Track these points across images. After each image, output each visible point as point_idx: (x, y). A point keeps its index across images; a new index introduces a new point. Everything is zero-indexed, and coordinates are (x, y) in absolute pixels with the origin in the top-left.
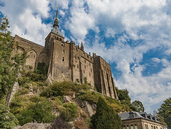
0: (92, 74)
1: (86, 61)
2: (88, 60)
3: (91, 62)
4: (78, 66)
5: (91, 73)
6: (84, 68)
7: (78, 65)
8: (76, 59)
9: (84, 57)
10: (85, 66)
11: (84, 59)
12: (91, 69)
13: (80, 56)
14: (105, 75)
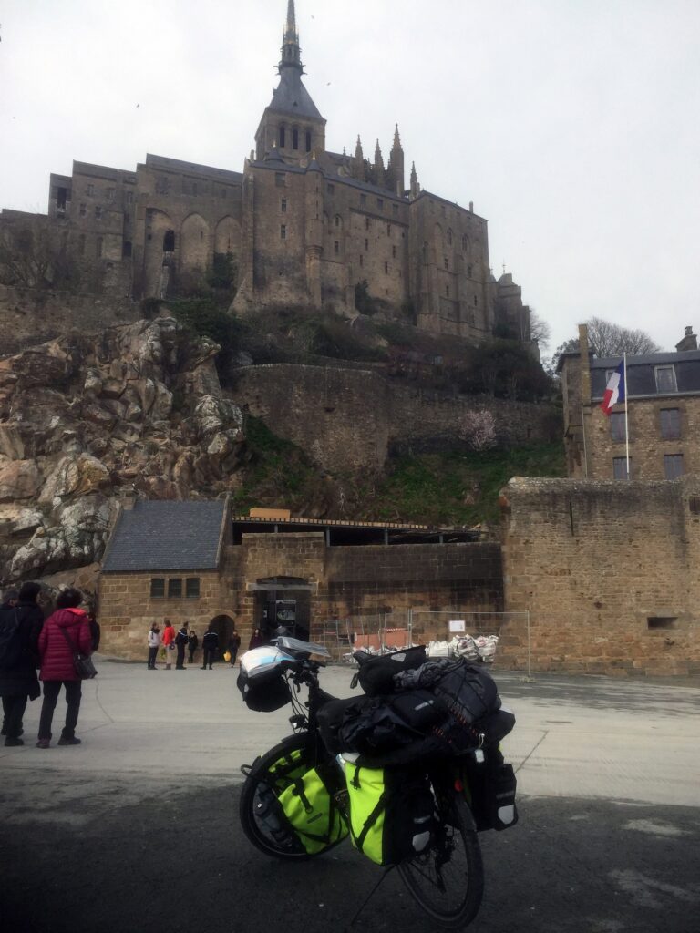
0: (396, 265)
1: (373, 221)
2: (381, 218)
3: (395, 223)
4: (336, 247)
5: (391, 260)
6: (364, 246)
7: (336, 242)
8: (330, 222)
9: (364, 210)
10: (367, 240)
11: (364, 217)
12: (394, 247)
13: (344, 207)
14: (443, 262)
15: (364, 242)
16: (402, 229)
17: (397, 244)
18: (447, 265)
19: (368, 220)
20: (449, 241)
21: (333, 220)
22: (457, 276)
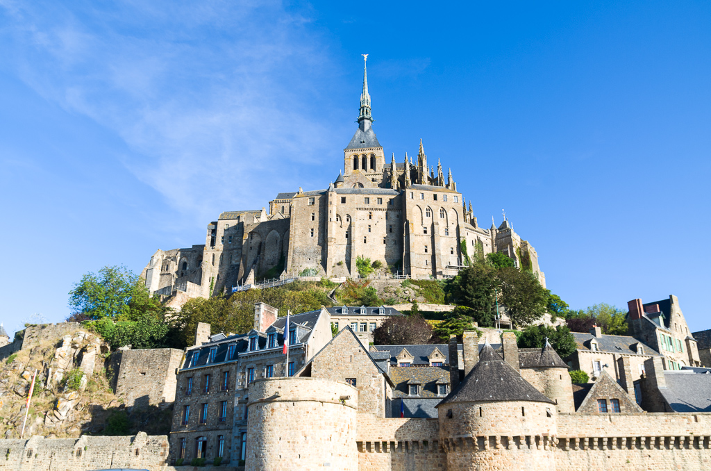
0: (391, 237)
1: (373, 212)
2: (380, 209)
3: (391, 210)
4: (347, 235)
5: (388, 235)
6: (368, 230)
7: (347, 232)
8: (341, 221)
9: (367, 206)
10: (370, 226)
11: (368, 212)
12: (391, 226)
13: (352, 209)
14: (423, 230)
15: (368, 227)
16: (397, 213)
17: (392, 224)
18: (425, 232)
19: (371, 213)
20: (428, 215)
21: (344, 218)
22: (433, 237)
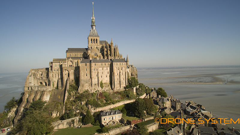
2: (105, 67)
3: (108, 67)
9: (102, 66)
11: (102, 68)
13: (98, 67)
14: (117, 74)
15: (102, 73)
17: (108, 71)
18: (118, 75)
20: (118, 70)
21: (96, 70)
22: (120, 76)
